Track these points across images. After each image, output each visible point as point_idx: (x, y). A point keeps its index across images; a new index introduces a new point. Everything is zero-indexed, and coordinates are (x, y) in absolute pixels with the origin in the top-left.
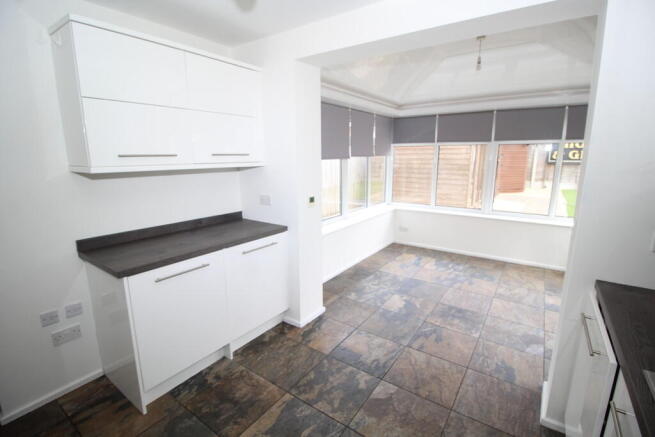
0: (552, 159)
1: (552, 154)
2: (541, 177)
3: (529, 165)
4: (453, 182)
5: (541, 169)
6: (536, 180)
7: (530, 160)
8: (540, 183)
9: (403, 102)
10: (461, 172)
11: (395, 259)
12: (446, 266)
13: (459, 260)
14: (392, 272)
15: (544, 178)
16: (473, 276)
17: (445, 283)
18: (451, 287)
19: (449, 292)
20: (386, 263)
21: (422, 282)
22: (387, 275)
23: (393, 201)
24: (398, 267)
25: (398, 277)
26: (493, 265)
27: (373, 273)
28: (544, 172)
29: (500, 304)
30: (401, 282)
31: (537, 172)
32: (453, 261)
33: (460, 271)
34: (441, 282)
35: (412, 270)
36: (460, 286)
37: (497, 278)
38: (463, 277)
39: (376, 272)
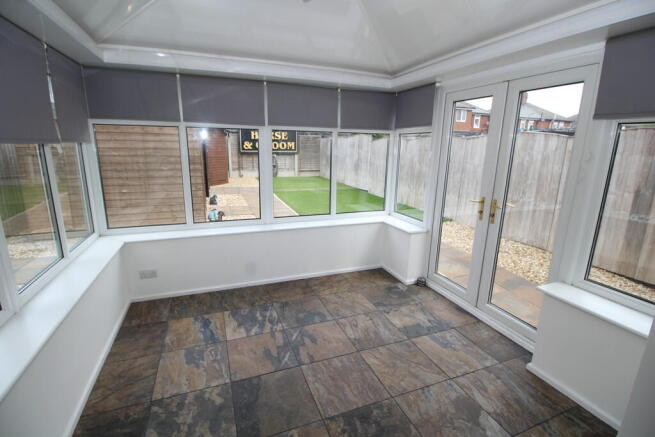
0: (244, 149)
1: (243, 143)
2: (237, 166)
5: (236, 159)
6: (234, 170)
8: (237, 172)
11: (163, 346)
12: (254, 320)
13: (257, 298)
14: (185, 389)
15: (240, 168)
16: (301, 323)
17: (286, 359)
18: (301, 364)
19: (310, 379)
20: (155, 366)
21: (255, 381)
22: (181, 406)
23: (108, 228)
24: (186, 366)
25: (207, 396)
26: (298, 290)
27: (146, 419)
28: (239, 162)
29: (376, 362)
30: (221, 407)
31: (233, 162)
32: (253, 305)
33: (279, 321)
34: (280, 362)
35: (214, 361)
36: (308, 354)
37: (323, 310)
38: (292, 331)
39: (149, 408)
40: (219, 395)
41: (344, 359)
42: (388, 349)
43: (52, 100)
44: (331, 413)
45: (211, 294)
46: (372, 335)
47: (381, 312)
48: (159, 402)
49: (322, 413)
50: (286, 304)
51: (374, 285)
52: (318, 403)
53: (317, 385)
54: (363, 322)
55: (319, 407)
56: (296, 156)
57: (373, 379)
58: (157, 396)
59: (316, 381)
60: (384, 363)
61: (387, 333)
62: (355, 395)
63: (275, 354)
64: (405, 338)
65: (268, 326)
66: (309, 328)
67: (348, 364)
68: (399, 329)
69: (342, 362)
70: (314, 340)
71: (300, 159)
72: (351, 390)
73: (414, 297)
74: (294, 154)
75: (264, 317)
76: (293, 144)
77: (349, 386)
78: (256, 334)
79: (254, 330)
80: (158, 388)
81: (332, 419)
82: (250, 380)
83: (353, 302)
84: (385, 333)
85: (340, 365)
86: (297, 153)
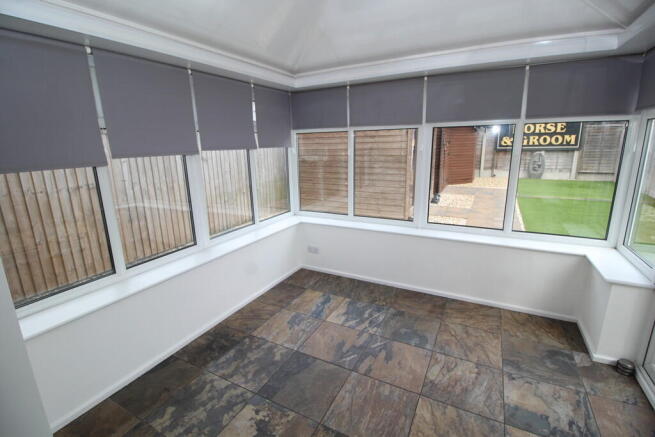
0: (501, 146)
1: (501, 139)
2: (490, 165)
3: (478, 153)
4: (389, 178)
5: (490, 157)
6: (485, 168)
7: (478, 147)
8: (489, 172)
9: (296, 67)
10: (397, 165)
11: (289, 304)
12: (360, 314)
13: (382, 298)
14: (270, 338)
15: (493, 167)
16: (396, 336)
17: (348, 359)
18: (355, 369)
19: (348, 386)
20: (272, 314)
21: (309, 361)
22: (258, 347)
23: (301, 210)
24: (285, 324)
25: (275, 350)
26: (429, 307)
27: (238, 342)
28: (493, 160)
29: (428, 416)
30: (274, 363)
31: (486, 161)
32: (374, 301)
33: (378, 326)
34: (342, 358)
35: (304, 330)
36: (370, 366)
37: (431, 337)
38: (380, 339)
39: (245, 338)
40: (281, 354)
41: (397, 392)
42: (459, 416)
43: (254, 119)
44: (332, 425)
45: (352, 281)
46: (458, 390)
47: (502, 373)
48: (252, 338)
49: (326, 418)
50: (401, 314)
51: (533, 338)
52: (331, 408)
53: (347, 395)
54: (465, 370)
55: (330, 411)
56: (576, 154)
57: (403, 429)
58: (255, 333)
59: (350, 392)
60: (435, 424)
61: (482, 398)
62: (367, 429)
63: (345, 349)
64: (501, 418)
65: (366, 324)
66: (396, 345)
67: (396, 398)
68: (504, 405)
69: (391, 392)
70: (388, 358)
71: (581, 157)
72: (369, 422)
73: (585, 382)
74: (573, 150)
75: (371, 315)
76: (573, 137)
77: (372, 417)
78: (349, 327)
79: (352, 323)
80: (259, 330)
81: (327, 429)
82: (308, 356)
83: (476, 344)
84: (477, 398)
85: (387, 393)
86: (578, 150)
